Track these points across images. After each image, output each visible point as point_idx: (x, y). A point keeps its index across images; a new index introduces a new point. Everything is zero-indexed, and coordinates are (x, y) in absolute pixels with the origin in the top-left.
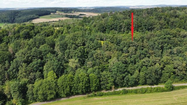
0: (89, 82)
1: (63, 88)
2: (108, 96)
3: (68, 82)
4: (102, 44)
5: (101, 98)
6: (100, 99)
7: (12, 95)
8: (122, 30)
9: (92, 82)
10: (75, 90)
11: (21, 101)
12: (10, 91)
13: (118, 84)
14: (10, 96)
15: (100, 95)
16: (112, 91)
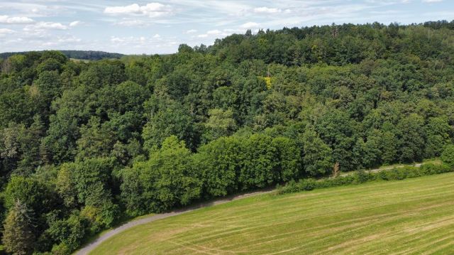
0: (279, 155)
1: (219, 170)
4: (268, 82)
5: (312, 194)
7: (80, 195)
8: (295, 61)
9: (287, 154)
10: (247, 175)
11: (109, 210)
12: (73, 185)
14: (73, 198)
15: (309, 188)
16: (333, 178)
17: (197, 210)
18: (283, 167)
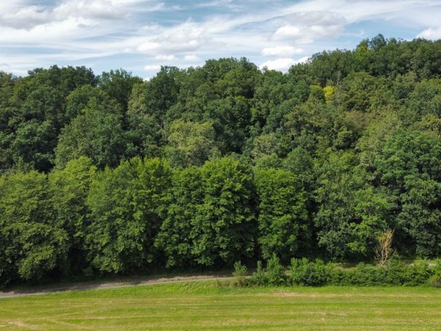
0: (253, 203)
1: (111, 219)
2: (354, 288)
3: (139, 188)
5: (314, 293)
6: (311, 299)
9: (271, 203)
10: (175, 237)
13: (412, 232)
15: (317, 282)
16: (381, 266)
17: (53, 293)
18: (262, 227)
